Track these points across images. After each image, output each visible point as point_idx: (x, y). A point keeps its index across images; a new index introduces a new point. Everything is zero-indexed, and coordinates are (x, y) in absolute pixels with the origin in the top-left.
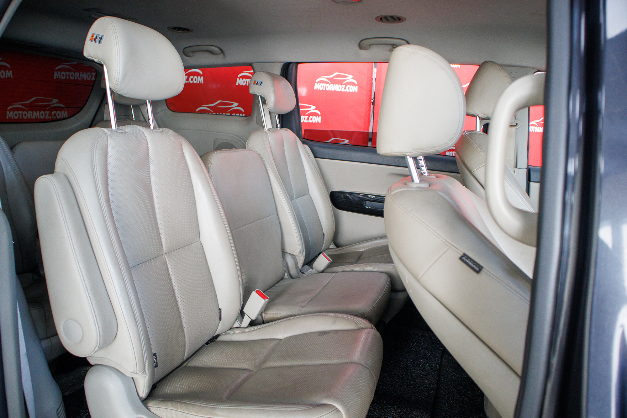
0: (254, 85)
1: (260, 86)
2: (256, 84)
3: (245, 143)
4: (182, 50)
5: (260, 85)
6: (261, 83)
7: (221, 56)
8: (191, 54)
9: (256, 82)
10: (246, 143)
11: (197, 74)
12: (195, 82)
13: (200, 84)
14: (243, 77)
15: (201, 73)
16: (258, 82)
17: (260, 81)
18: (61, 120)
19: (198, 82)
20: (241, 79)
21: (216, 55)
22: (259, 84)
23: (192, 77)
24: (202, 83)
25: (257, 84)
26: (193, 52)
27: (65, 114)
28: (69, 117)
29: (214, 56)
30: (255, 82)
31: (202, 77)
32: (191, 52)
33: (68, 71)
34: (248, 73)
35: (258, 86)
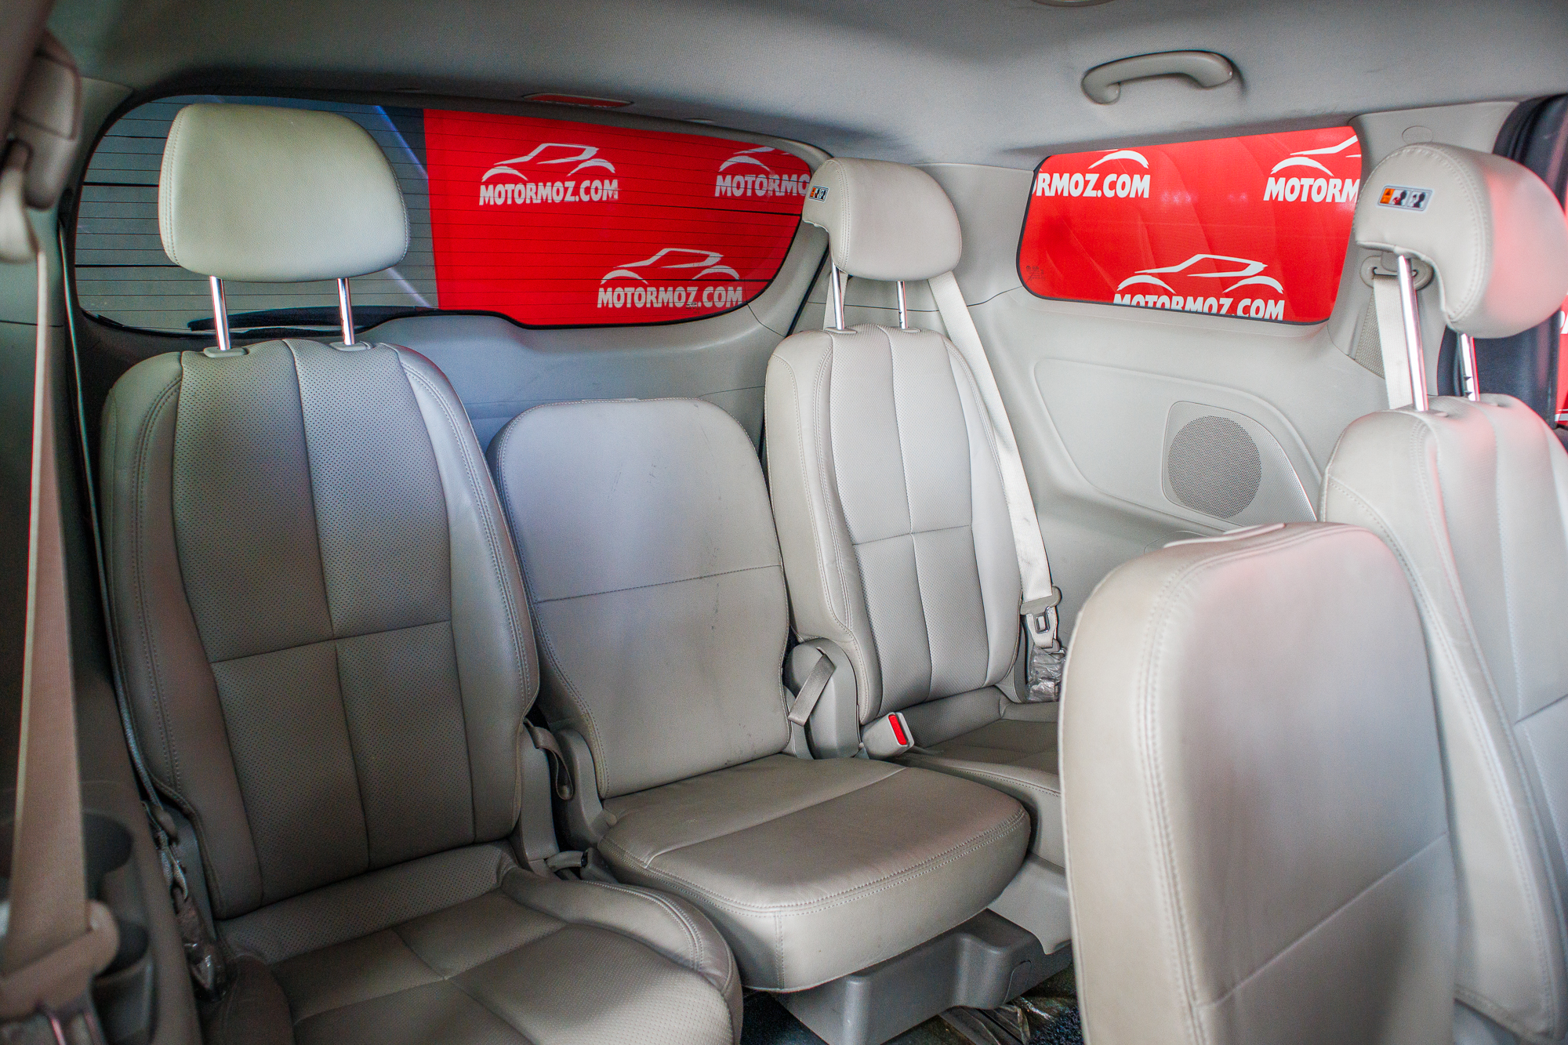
0: (1384, 208)
1: (1416, 211)
2: (1392, 202)
3: (1319, 478)
4: (1079, 77)
5: (1417, 205)
6: (1422, 197)
7: (1232, 89)
8: (1111, 93)
9: (1397, 194)
10: (1323, 475)
11: (1131, 168)
12: (1122, 194)
13: (1139, 198)
14: (1288, 173)
15: (1144, 163)
16: (1403, 195)
17: (1415, 186)
18: (724, 311)
19: (1132, 195)
20: (1282, 180)
21: (1214, 86)
22: (1409, 201)
23: (1112, 177)
24: (1146, 195)
25: (1398, 202)
26: (1119, 83)
27: (735, 295)
28: (745, 304)
29: (1202, 92)
30: (1388, 193)
31: (1147, 178)
32: (1113, 84)
33: (750, 173)
34: (1310, 157)
35: (1406, 212)
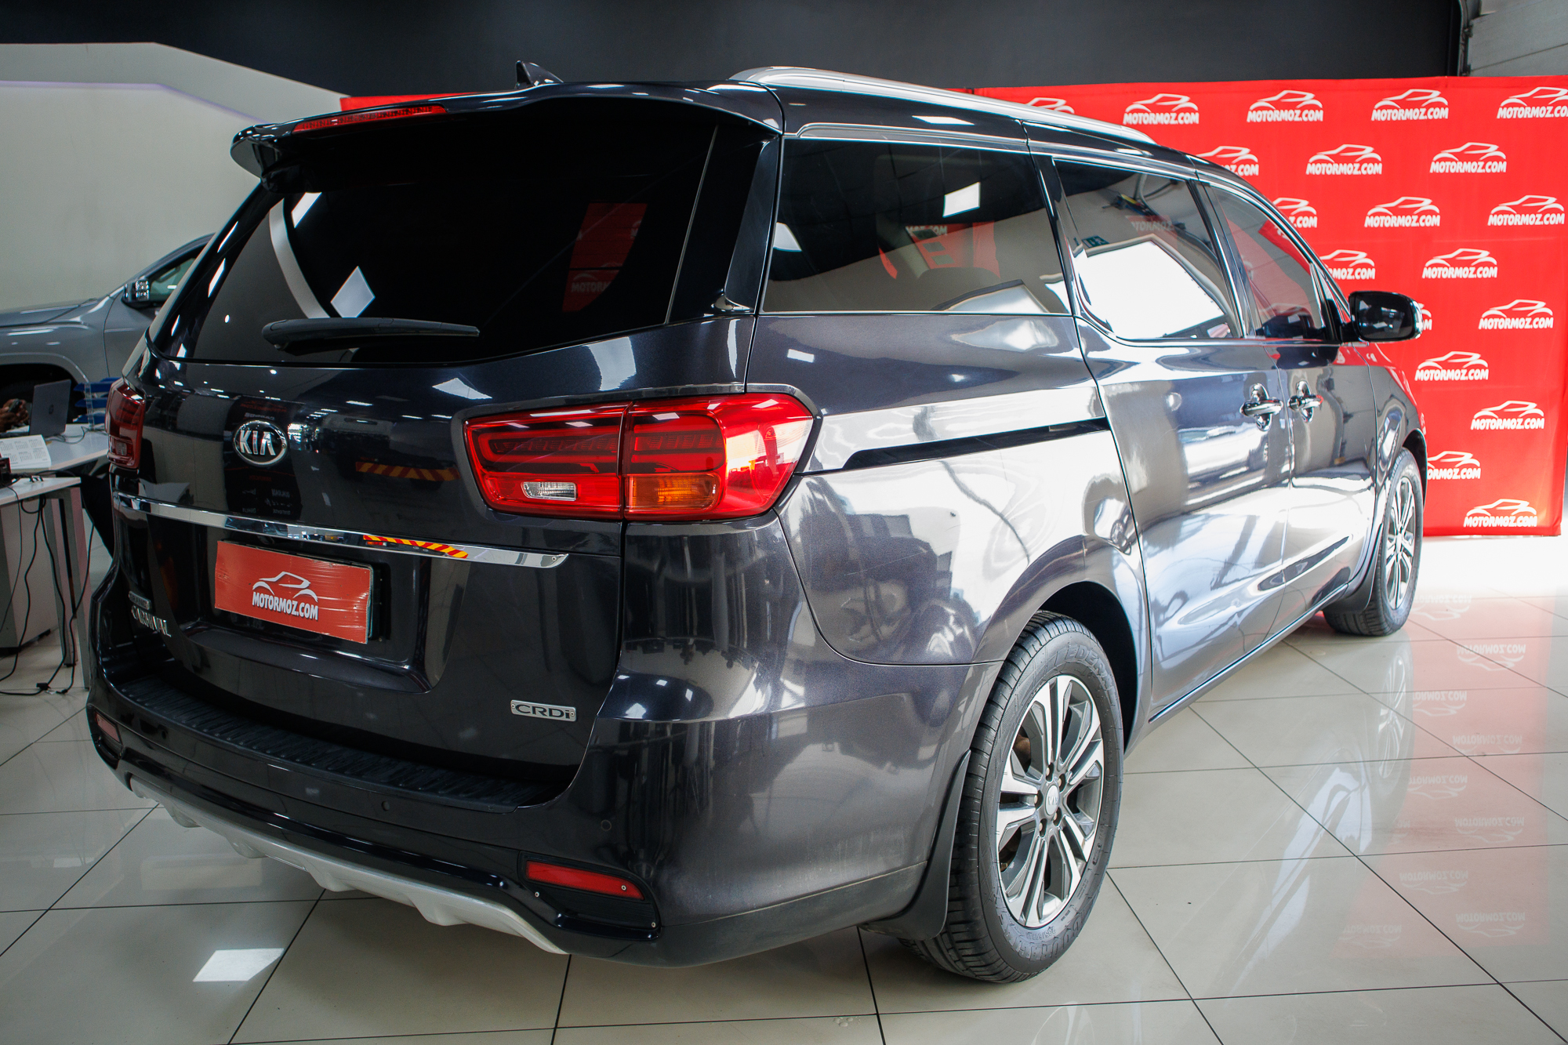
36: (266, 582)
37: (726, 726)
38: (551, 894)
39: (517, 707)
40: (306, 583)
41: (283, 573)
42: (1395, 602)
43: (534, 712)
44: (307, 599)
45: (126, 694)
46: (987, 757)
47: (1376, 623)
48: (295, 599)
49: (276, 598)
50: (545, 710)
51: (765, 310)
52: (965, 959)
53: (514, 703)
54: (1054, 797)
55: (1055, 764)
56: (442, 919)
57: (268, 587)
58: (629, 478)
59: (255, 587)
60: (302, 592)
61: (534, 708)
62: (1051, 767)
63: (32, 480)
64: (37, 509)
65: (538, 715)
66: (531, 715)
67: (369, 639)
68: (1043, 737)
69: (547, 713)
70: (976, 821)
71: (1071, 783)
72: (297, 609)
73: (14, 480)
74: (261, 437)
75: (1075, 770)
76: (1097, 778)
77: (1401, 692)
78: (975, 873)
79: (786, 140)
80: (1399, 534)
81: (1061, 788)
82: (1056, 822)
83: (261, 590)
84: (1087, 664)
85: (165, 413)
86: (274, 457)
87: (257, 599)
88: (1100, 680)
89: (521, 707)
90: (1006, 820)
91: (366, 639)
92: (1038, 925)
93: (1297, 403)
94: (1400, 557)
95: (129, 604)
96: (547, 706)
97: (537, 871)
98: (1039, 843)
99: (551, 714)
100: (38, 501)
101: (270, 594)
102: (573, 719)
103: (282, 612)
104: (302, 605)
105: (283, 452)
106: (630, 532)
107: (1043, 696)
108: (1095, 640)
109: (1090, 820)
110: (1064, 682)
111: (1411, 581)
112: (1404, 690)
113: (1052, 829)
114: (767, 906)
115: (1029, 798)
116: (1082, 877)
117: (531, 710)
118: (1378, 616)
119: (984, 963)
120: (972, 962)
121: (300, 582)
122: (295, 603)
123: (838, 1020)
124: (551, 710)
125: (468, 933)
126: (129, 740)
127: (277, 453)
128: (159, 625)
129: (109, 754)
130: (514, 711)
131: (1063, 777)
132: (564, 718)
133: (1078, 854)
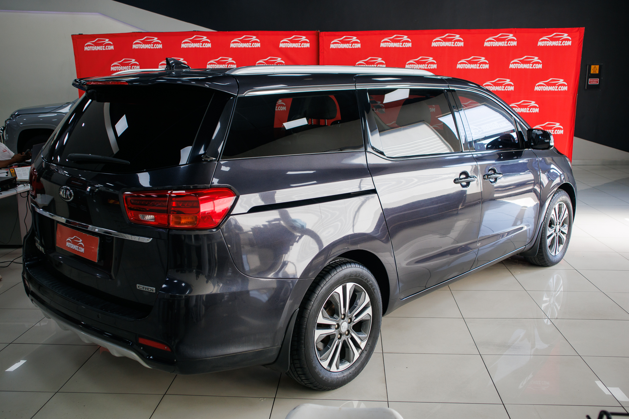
36: (70, 239)
37: (199, 297)
38: (146, 348)
39: (139, 287)
40: (81, 241)
41: (75, 236)
42: (554, 253)
43: (143, 289)
44: (81, 246)
45: (31, 272)
46: (309, 311)
47: (543, 261)
48: (78, 245)
49: (73, 245)
50: (146, 288)
51: (222, 159)
52: (303, 380)
53: (138, 285)
54: (345, 326)
55: (346, 314)
56: (117, 355)
57: (71, 241)
58: (170, 215)
59: (67, 240)
60: (80, 243)
61: (143, 287)
62: (344, 315)
63: (24, 185)
64: (27, 196)
65: (144, 290)
66: (142, 289)
67: (98, 260)
68: (339, 304)
69: (147, 289)
70: (304, 333)
71: (354, 321)
72: (78, 249)
73: (17, 185)
74: (66, 192)
75: (357, 316)
76: (369, 320)
77: (558, 291)
78: (303, 350)
79: (238, 97)
80: (558, 225)
81: (349, 323)
82: (347, 335)
83: (69, 241)
84: (361, 279)
85: (48, 176)
86: (70, 199)
87: (68, 244)
88: (369, 285)
89: (140, 287)
90: (319, 334)
91: (97, 260)
92: (336, 371)
93: (486, 177)
94: (558, 234)
95: (35, 241)
96: (147, 287)
97: (142, 341)
98: (337, 343)
99: (148, 290)
100: (27, 192)
101: (71, 243)
102: (154, 292)
103: (74, 249)
104: (80, 247)
105: (72, 198)
106: (170, 233)
107: (339, 290)
108: (367, 270)
109: (365, 336)
110: (350, 286)
111: (565, 244)
112: (562, 289)
113: (344, 338)
114: (215, 357)
115: (332, 326)
116: (360, 356)
117: (142, 288)
118: (543, 259)
119: (309, 383)
120: (306, 382)
121: (79, 240)
122: (78, 247)
123: (260, 399)
124: (148, 288)
125: (125, 360)
126: (32, 288)
127: (71, 198)
128: (42, 249)
129: (28, 292)
130: (138, 288)
131: (351, 319)
132: (152, 291)
133: (357, 346)
